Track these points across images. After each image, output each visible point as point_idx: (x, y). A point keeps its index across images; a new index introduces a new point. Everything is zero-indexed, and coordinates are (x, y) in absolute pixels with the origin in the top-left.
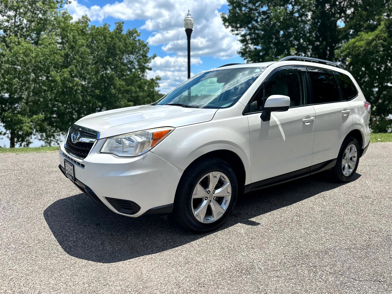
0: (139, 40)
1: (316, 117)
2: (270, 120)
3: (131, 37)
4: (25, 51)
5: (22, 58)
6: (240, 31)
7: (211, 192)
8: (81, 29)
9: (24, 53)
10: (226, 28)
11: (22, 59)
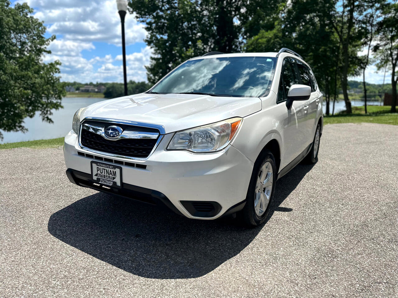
0: (32, 18)
3: (21, 13)
6: (146, 19)
10: (131, 14)
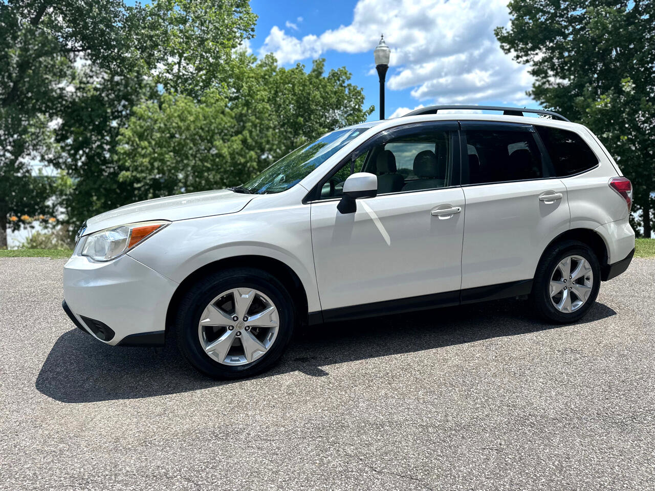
0: (349, 85)
1: (465, 206)
2: (356, 213)
3: (337, 81)
4: (182, 114)
5: (177, 123)
6: (532, 56)
7: (241, 319)
8: (261, 76)
9: (179, 116)
10: (506, 53)
11: (176, 125)
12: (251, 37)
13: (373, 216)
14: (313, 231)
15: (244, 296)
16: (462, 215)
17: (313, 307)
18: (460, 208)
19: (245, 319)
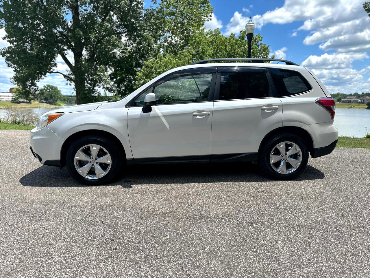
0: (261, 44)
2: (152, 112)
7: (94, 158)
8: (210, 41)
12: (209, 20)
13: (160, 114)
14: (128, 120)
15: (95, 148)
16: (211, 116)
17: (129, 156)
18: (209, 112)
19: (96, 159)
